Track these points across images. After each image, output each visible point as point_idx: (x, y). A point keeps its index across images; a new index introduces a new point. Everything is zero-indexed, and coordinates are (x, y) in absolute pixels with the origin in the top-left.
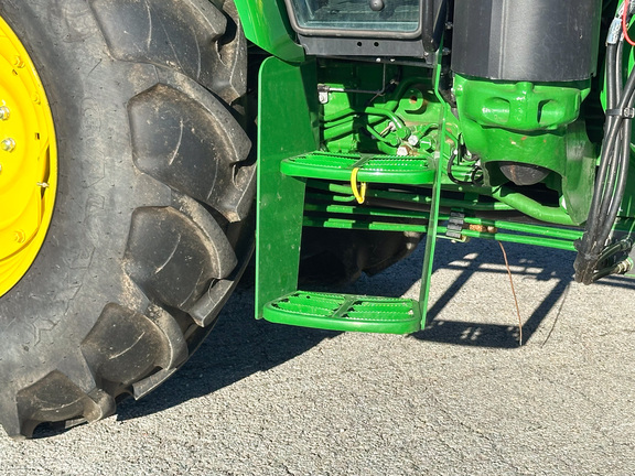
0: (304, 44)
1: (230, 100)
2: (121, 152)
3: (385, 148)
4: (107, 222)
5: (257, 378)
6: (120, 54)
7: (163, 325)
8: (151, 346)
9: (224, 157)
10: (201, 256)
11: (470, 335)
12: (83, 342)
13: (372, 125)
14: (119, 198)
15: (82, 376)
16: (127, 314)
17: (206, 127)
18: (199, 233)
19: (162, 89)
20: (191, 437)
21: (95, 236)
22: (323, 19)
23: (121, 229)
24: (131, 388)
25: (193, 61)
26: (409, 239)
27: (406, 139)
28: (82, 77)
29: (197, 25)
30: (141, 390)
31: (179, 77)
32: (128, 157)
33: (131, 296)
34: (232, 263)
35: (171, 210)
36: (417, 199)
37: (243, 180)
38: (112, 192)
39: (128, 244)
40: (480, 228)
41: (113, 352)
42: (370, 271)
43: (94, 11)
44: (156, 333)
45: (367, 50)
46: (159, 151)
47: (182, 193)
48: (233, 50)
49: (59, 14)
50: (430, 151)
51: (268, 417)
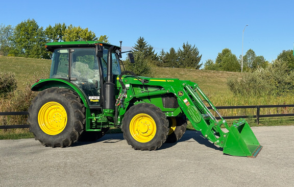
0: (90, 107)
1: (83, 112)
4: (72, 123)
6: (74, 108)
7: (77, 133)
8: (76, 136)
9: (83, 118)
10: (81, 127)
16: (74, 132)
17: (81, 115)
19: (77, 111)
21: (71, 125)
22: (92, 105)
29: (80, 106)
31: (79, 110)
32: (74, 117)
33: (74, 130)
34: (83, 128)
35: (78, 122)
37: (85, 120)
38: (73, 120)
39: (74, 125)
41: (72, 136)
43: (71, 105)
46: (77, 117)
48: (84, 108)
49: (68, 105)
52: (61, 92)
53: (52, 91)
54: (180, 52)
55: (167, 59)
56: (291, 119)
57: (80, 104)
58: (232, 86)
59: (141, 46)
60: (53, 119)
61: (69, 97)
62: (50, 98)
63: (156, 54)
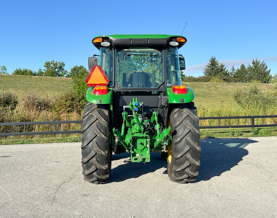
54: (250, 68)
55: (238, 74)
56: (217, 131)
58: (237, 97)
59: (212, 65)
63: (227, 71)
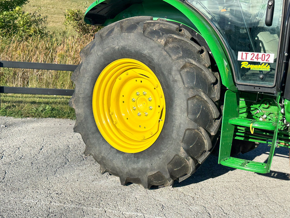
0: (237, 87)
1: (215, 101)
2: (184, 113)
3: (255, 118)
4: (178, 132)
5: (211, 179)
6: (186, 86)
7: (190, 162)
8: (186, 168)
9: (212, 117)
10: (203, 144)
11: (274, 175)
12: (168, 164)
13: (252, 111)
14: (182, 126)
15: (167, 174)
16: (180, 158)
17: (208, 108)
18: (203, 137)
19: (197, 97)
20: (193, 195)
21: (174, 135)
22: (244, 80)
23: (182, 134)
24: (178, 179)
25: (206, 89)
26: (256, 144)
27: (263, 116)
28: (175, 92)
29: (208, 80)
30: (181, 180)
31: (202, 93)
32: (186, 114)
33: (182, 153)
34: (211, 147)
35: (196, 130)
36: (264, 133)
37: (216, 124)
38: (180, 124)
39: (183, 139)
40: (283, 144)
41: (175, 168)
42: (243, 152)
43: (180, 74)
44: (188, 164)
45: (257, 90)
46: (195, 113)
47: (200, 126)
48: (217, 87)
49: (171, 74)
50: (270, 120)
51: (215, 192)
52: (154, 33)
53: (132, 28)
57: (208, 73)
60: (132, 104)
61: (176, 50)
62: (123, 48)
